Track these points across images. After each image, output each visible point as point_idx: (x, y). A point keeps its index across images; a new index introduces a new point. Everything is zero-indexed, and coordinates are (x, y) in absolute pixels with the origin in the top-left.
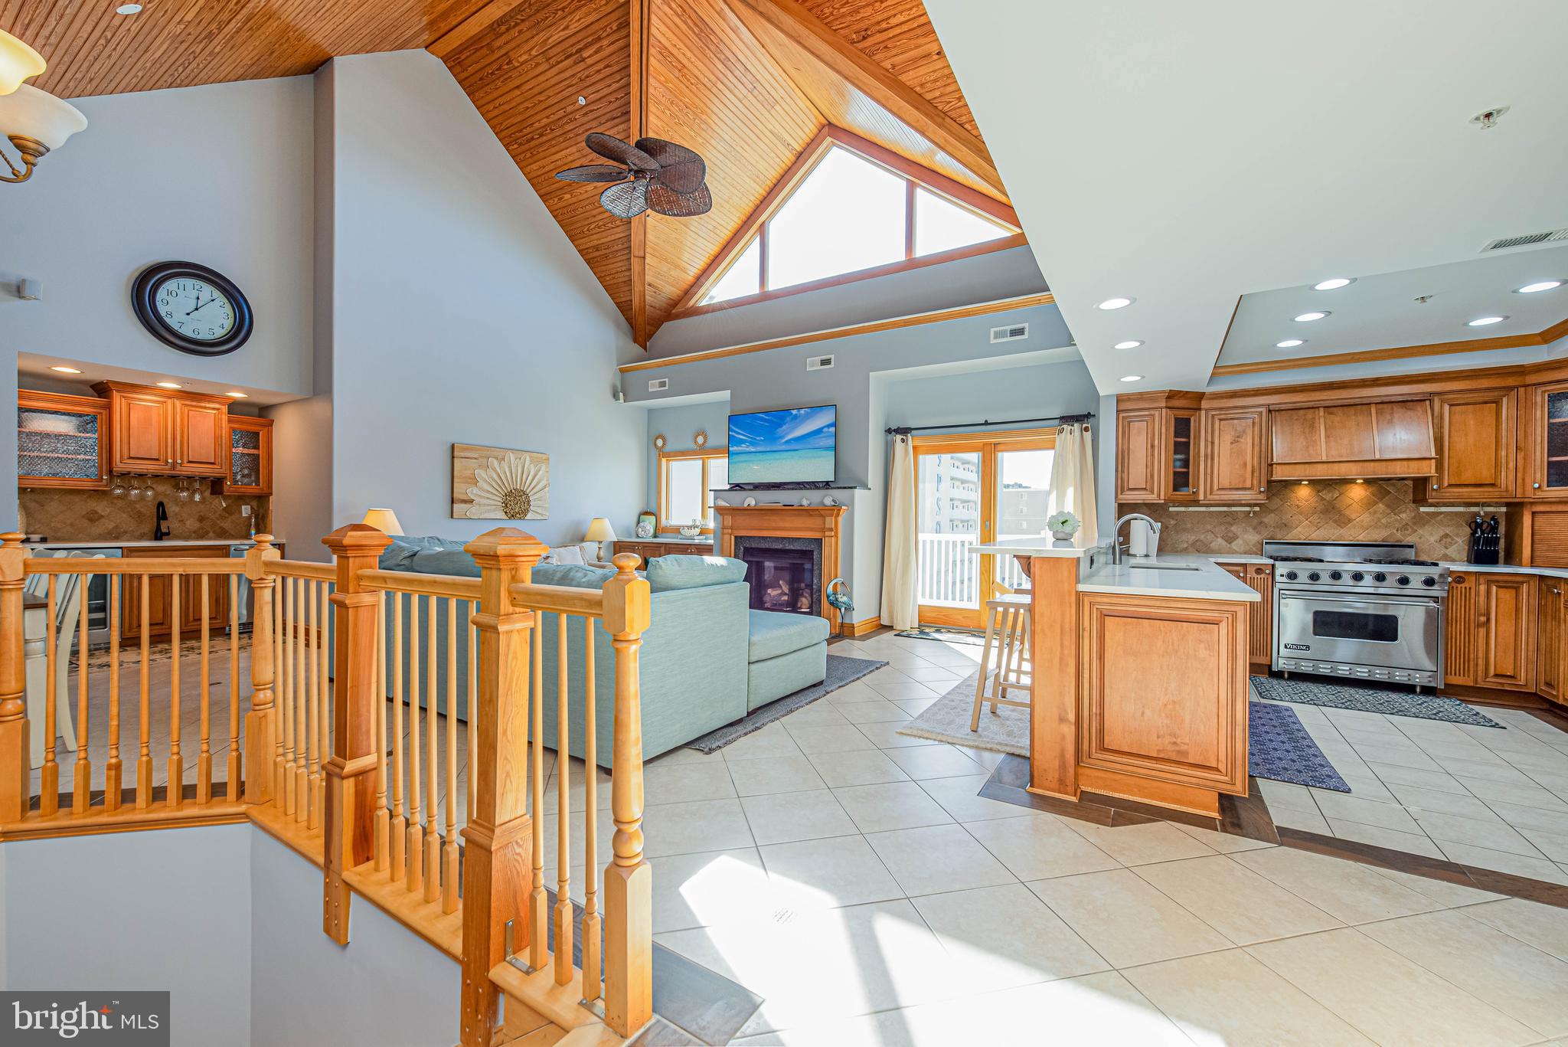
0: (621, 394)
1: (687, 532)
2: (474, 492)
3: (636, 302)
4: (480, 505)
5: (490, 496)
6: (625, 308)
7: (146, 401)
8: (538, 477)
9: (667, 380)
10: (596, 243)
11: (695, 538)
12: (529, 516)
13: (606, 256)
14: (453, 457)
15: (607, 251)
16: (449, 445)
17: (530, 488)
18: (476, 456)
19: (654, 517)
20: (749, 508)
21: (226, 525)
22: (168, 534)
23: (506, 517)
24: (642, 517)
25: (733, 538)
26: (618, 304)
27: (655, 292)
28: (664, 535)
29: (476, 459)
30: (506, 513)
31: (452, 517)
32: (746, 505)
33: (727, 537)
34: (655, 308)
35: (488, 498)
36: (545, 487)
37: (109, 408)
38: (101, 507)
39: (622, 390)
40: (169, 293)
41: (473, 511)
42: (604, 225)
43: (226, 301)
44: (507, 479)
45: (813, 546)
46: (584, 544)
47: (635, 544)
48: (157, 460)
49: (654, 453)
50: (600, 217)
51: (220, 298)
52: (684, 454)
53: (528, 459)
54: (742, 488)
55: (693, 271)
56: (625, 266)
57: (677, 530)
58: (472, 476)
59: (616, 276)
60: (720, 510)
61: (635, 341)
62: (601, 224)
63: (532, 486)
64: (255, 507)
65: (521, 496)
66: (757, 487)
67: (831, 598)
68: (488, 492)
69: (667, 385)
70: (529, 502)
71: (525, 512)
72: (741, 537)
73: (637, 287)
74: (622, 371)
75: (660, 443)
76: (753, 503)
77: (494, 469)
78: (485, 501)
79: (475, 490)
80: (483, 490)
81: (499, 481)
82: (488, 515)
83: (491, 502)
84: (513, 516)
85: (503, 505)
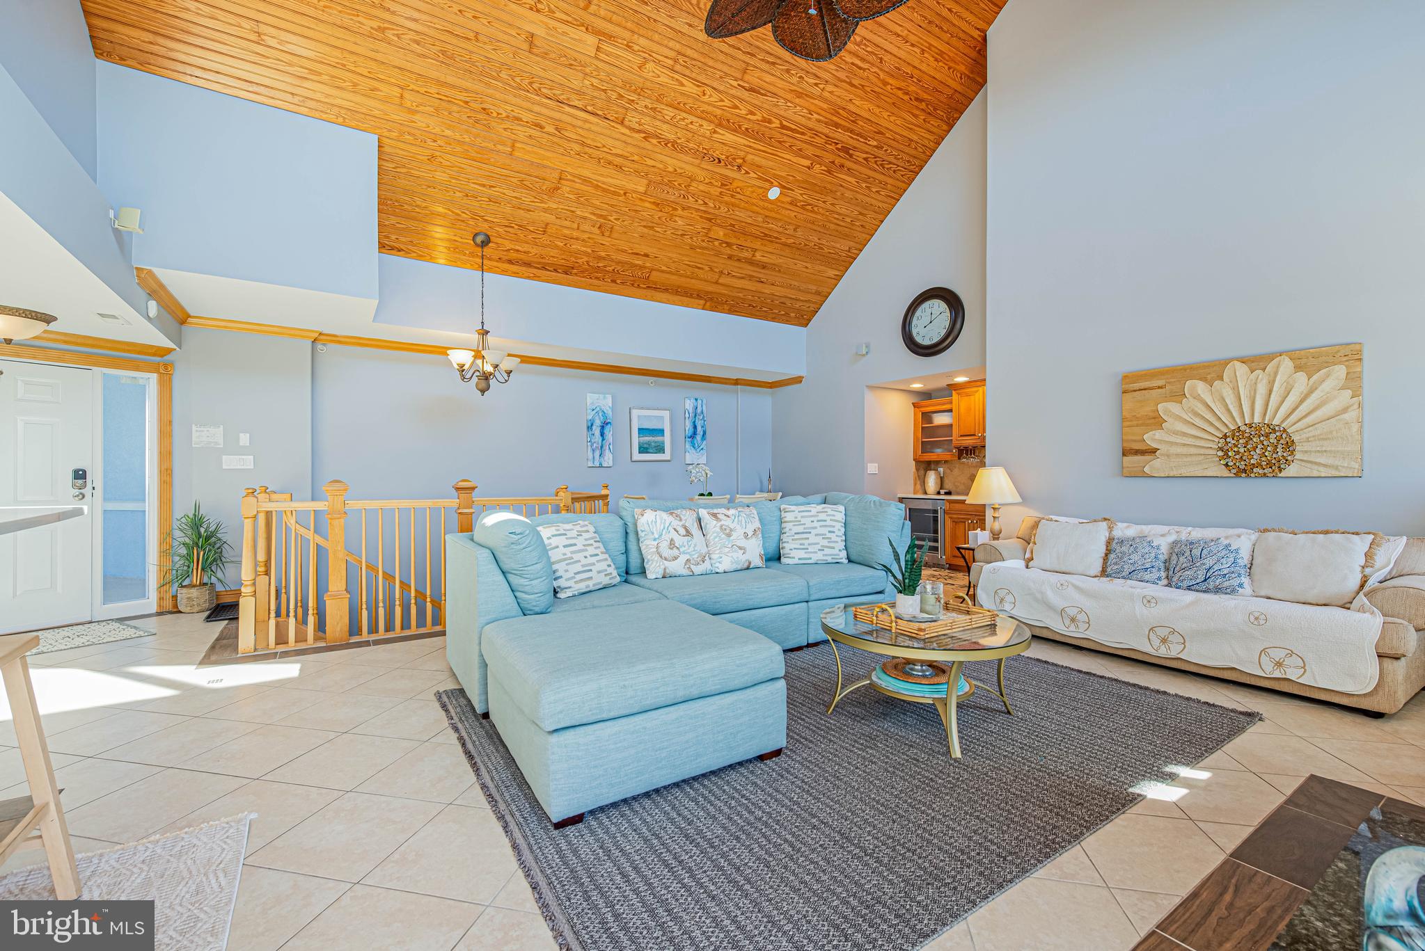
2: (1158, 437)
4: (1168, 456)
5: (1192, 441)
8: (1314, 396)
12: (1291, 470)
14: (1122, 393)
16: (1121, 376)
17: (1293, 417)
18: (1160, 383)
23: (1226, 473)
29: (1159, 387)
30: (1227, 465)
31: (1120, 476)
35: (1188, 445)
40: (917, 318)
41: (1154, 466)
43: (947, 306)
44: (1229, 411)
48: (973, 436)
51: (944, 306)
53: (1286, 368)
58: (1152, 414)
63: (1299, 415)
65: (1267, 435)
68: (1184, 434)
70: (1290, 446)
71: (1278, 464)
77: (1198, 398)
78: (1180, 450)
79: (1158, 434)
80: (1176, 433)
81: (1209, 416)
82: (1184, 472)
83: (1193, 451)
84: (1245, 471)
85: (1220, 453)
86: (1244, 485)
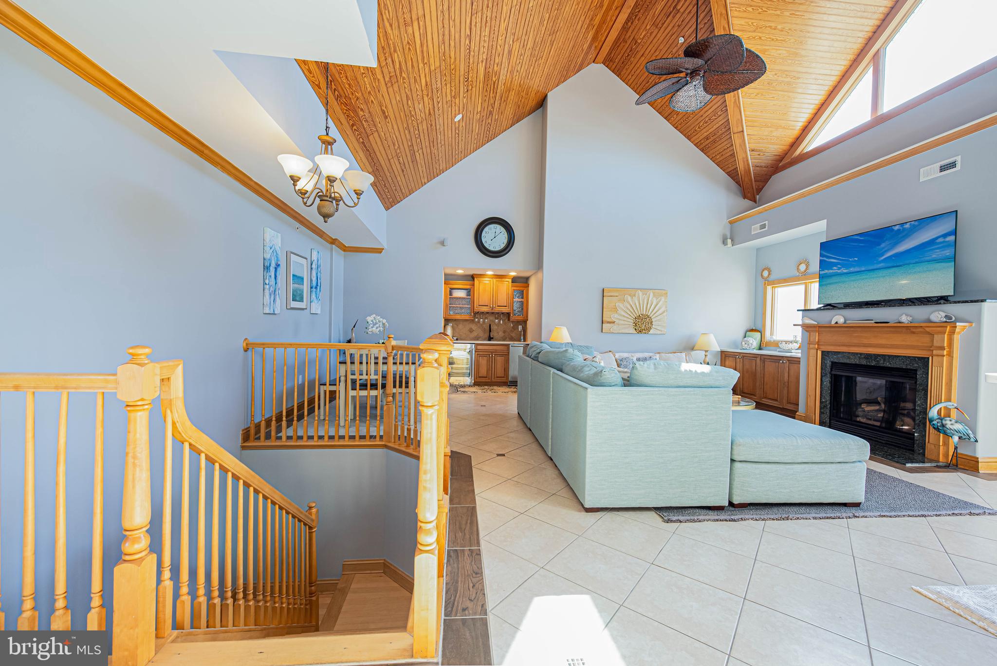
0: (729, 241)
1: (784, 346)
2: (615, 317)
3: (741, 167)
4: (618, 324)
5: (625, 319)
6: (733, 174)
7: (486, 280)
8: (658, 306)
9: (767, 222)
10: (706, 134)
11: (792, 351)
12: (652, 331)
13: (714, 141)
14: (603, 296)
15: (715, 137)
16: (601, 290)
17: (653, 313)
18: (617, 294)
19: (759, 333)
20: (837, 325)
21: (513, 335)
22: (493, 338)
23: (635, 332)
24: (748, 333)
25: (819, 353)
26: (729, 174)
27: (759, 155)
28: (768, 348)
29: (616, 296)
30: (636, 329)
31: (602, 332)
32: (833, 322)
33: (813, 352)
34: (761, 167)
35: (624, 320)
36: (664, 312)
37: (473, 285)
38: (474, 327)
39: (731, 237)
40: (486, 233)
41: (614, 328)
42: (710, 120)
43: (505, 231)
44: (637, 309)
45: (916, 365)
46: (693, 353)
47: (735, 354)
48: (487, 306)
49: (761, 282)
50: (705, 116)
51: (503, 229)
52: (786, 281)
53: (652, 295)
54: (835, 307)
55: (799, 125)
56: (729, 143)
57: (776, 344)
58: (614, 307)
59: (724, 153)
60: (806, 328)
61: (745, 197)
62: (707, 119)
63: (655, 310)
64: (524, 326)
65: (646, 319)
66: (848, 306)
67: (935, 422)
68: (624, 316)
69: (767, 227)
70: (651, 322)
71: (649, 329)
72: (828, 352)
73: (740, 156)
74: (731, 223)
75: (766, 273)
76: (841, 320)
77: (628, 302)
78: (622, 322)
79: (616, 316)
80: (621, 315)
81: (631, 310)
82: (623, 331)
83: (626, 323)
84: (640, 331)
85: (634, 324)
86: (642, 337)
